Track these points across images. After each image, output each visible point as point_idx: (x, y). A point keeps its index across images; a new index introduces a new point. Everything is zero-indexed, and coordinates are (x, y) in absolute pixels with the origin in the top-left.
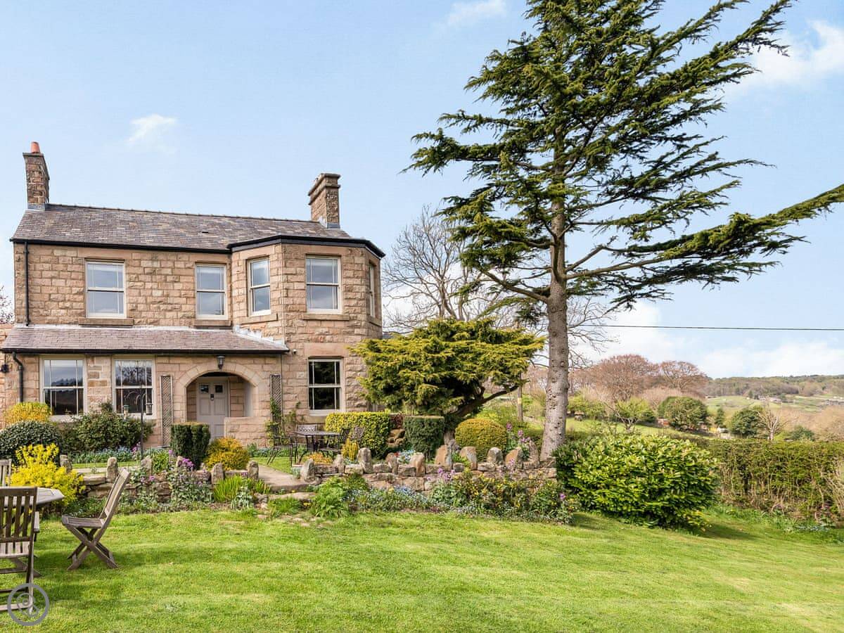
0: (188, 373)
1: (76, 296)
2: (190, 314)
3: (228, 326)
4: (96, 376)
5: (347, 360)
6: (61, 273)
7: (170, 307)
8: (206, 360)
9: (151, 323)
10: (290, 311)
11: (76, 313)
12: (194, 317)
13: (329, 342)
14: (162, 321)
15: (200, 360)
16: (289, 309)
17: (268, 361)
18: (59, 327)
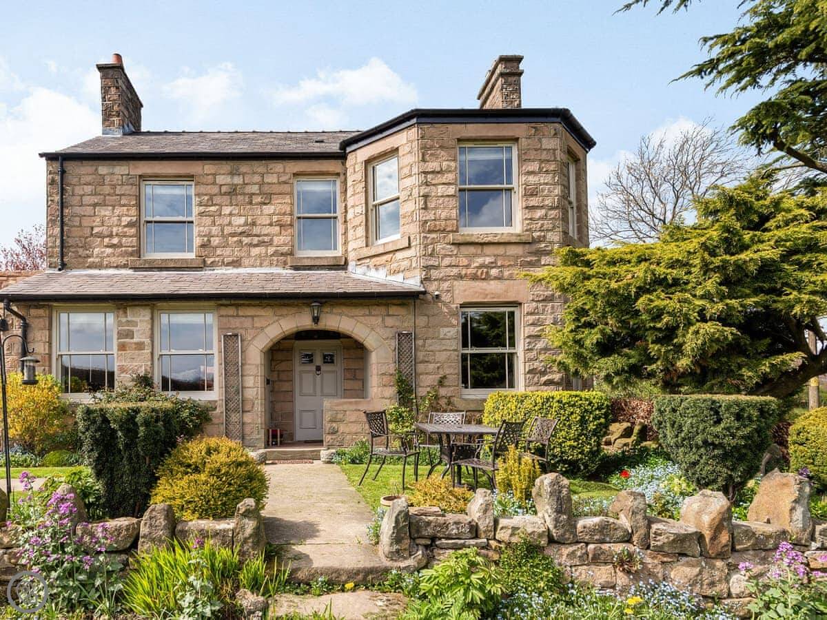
0: (266, 330)
1: (126, 229)
2: (285, 249)
3: (340, 265)
4: (130, 334)
5: (526, 308)
6: (107, 197)
7: (256, 240)
8: (293, 310)
9: (228, 264)
10: (430, 231)
11: (126, 252)
12: (291, 254)
13: (496, 278)
14: (246, 261)
15: (284, 311)
16: (428, 228)
17: (393, 310)
18: (103, 272)
